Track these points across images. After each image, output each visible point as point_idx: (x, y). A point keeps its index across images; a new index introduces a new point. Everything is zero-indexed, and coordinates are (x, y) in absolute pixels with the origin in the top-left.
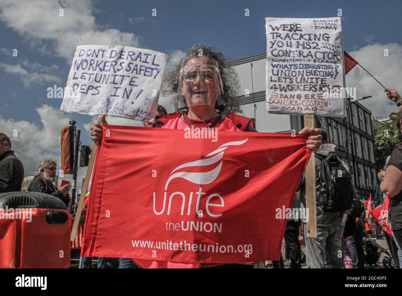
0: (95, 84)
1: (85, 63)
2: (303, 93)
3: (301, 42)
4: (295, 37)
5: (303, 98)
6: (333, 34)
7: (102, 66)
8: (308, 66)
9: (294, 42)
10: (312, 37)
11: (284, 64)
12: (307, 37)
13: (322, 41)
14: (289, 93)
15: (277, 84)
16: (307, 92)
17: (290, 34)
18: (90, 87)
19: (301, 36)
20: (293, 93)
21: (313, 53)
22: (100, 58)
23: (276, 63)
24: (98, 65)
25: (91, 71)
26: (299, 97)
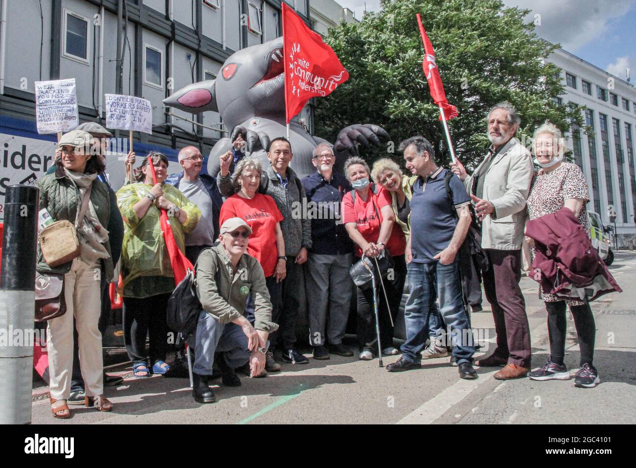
0: (123, 115)
1: (114, 104)
2: (56, 122)
3: (54, 94)
4: (51, 92)
5: (56, 124)
6: (71, 89)
7: (124, 105)
8: (58, 107)
9: (50, 95)
10: (60, 91)
11: (46, 107)
12: (57, 91)
13: (65, 93)
14: (49, 122)
15: (43, 118)
16: (58, 121)
17: (48, 90)
18: (121, 116)
19: (54, 91)
20: (51, 122)
21: (61, 100)
22: (121, 101)
23: (41, 107)
24: (122, 105)
25: (119, 108)
26: (54, 124)
